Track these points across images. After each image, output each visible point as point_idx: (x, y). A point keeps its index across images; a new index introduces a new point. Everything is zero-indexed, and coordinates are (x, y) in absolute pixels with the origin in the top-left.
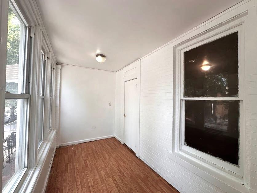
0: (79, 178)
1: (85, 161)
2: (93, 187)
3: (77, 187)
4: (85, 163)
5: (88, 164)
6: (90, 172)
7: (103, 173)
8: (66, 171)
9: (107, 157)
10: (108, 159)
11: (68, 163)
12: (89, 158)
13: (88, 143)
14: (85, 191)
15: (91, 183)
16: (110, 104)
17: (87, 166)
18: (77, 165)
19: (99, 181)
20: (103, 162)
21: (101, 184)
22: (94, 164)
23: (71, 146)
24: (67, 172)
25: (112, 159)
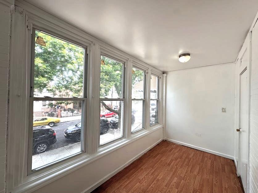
0: (156, 167)
1: (172, 160)
2: (158, 180)
3: (150, 171)
4: (170, 162)
5: (172, 164)
6: (167, 171)
7: (175, 180)
8: (155, 157)
9: (195, 173)
10: (195, 175)
11: (160, 154)
12: (178, 161)
13: (190, 149)
14: (151, 178)
15: (160, 177)
16: (224, 110)
17: (169, 165)
18: (163, 159)
19: (166, 182)
20: (186, 173)
21: (165, 185)
22: (176, 168)
23: (173, 144)
24: (154, 159)
25: (198, 178)
